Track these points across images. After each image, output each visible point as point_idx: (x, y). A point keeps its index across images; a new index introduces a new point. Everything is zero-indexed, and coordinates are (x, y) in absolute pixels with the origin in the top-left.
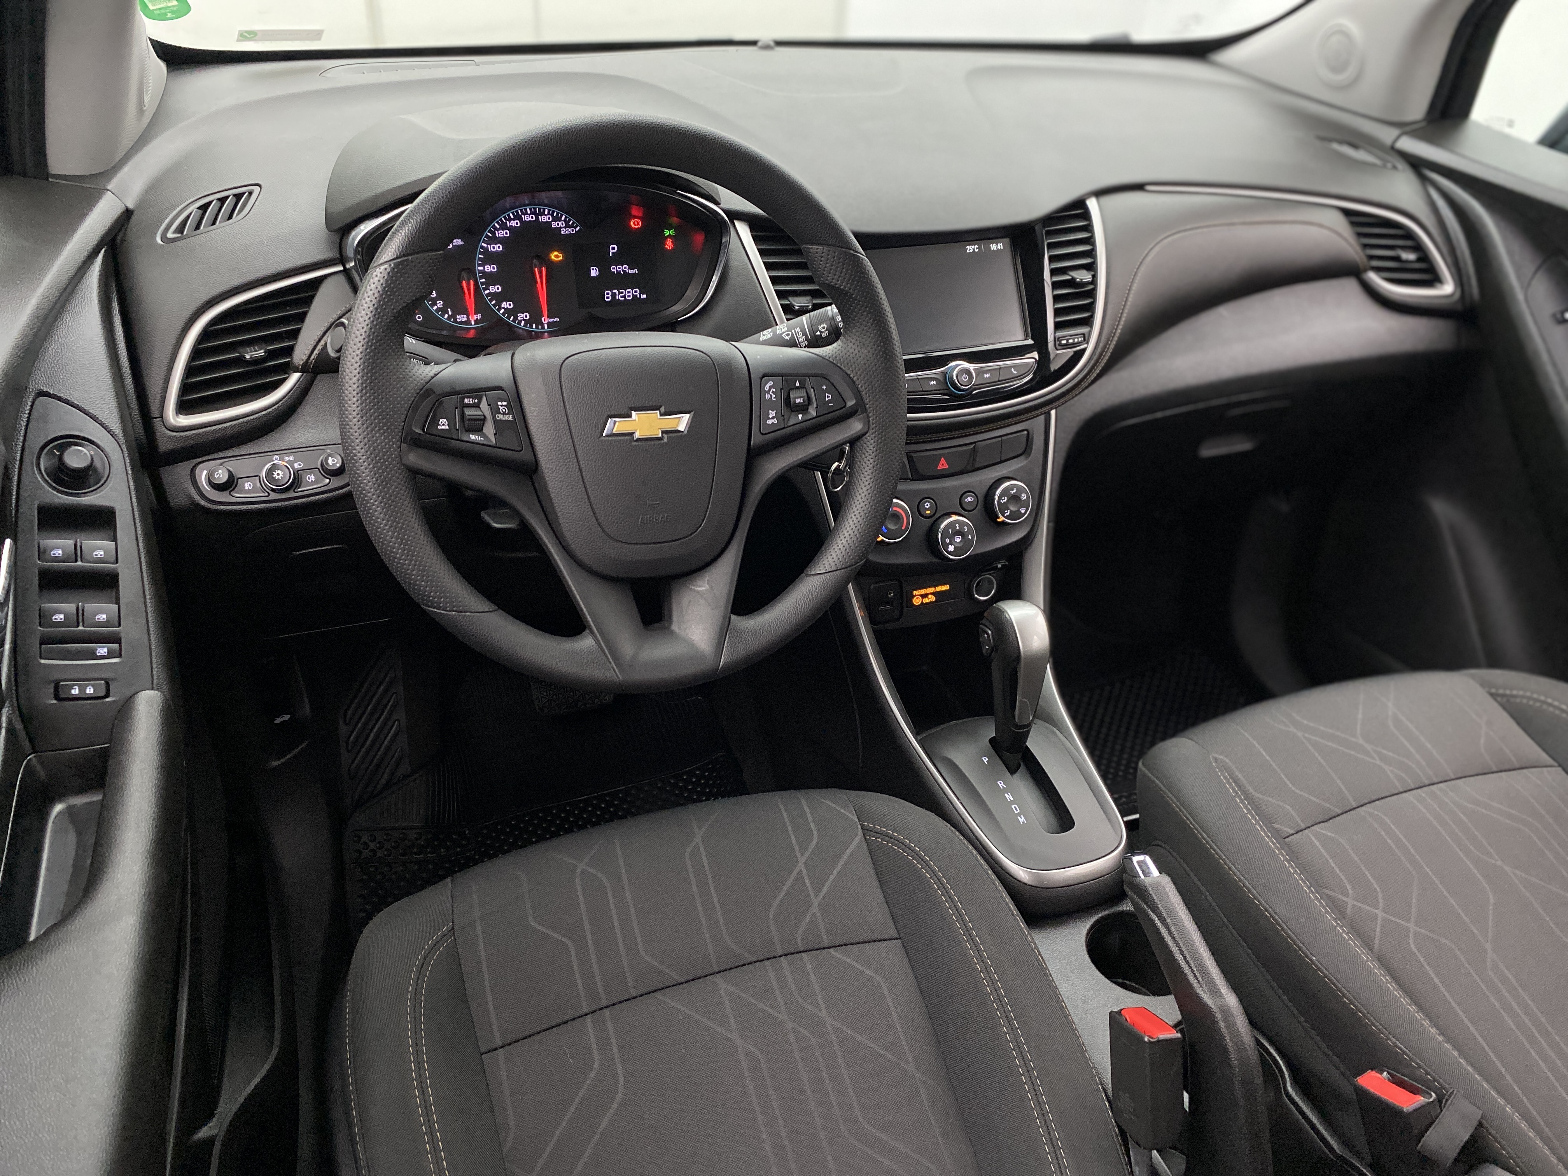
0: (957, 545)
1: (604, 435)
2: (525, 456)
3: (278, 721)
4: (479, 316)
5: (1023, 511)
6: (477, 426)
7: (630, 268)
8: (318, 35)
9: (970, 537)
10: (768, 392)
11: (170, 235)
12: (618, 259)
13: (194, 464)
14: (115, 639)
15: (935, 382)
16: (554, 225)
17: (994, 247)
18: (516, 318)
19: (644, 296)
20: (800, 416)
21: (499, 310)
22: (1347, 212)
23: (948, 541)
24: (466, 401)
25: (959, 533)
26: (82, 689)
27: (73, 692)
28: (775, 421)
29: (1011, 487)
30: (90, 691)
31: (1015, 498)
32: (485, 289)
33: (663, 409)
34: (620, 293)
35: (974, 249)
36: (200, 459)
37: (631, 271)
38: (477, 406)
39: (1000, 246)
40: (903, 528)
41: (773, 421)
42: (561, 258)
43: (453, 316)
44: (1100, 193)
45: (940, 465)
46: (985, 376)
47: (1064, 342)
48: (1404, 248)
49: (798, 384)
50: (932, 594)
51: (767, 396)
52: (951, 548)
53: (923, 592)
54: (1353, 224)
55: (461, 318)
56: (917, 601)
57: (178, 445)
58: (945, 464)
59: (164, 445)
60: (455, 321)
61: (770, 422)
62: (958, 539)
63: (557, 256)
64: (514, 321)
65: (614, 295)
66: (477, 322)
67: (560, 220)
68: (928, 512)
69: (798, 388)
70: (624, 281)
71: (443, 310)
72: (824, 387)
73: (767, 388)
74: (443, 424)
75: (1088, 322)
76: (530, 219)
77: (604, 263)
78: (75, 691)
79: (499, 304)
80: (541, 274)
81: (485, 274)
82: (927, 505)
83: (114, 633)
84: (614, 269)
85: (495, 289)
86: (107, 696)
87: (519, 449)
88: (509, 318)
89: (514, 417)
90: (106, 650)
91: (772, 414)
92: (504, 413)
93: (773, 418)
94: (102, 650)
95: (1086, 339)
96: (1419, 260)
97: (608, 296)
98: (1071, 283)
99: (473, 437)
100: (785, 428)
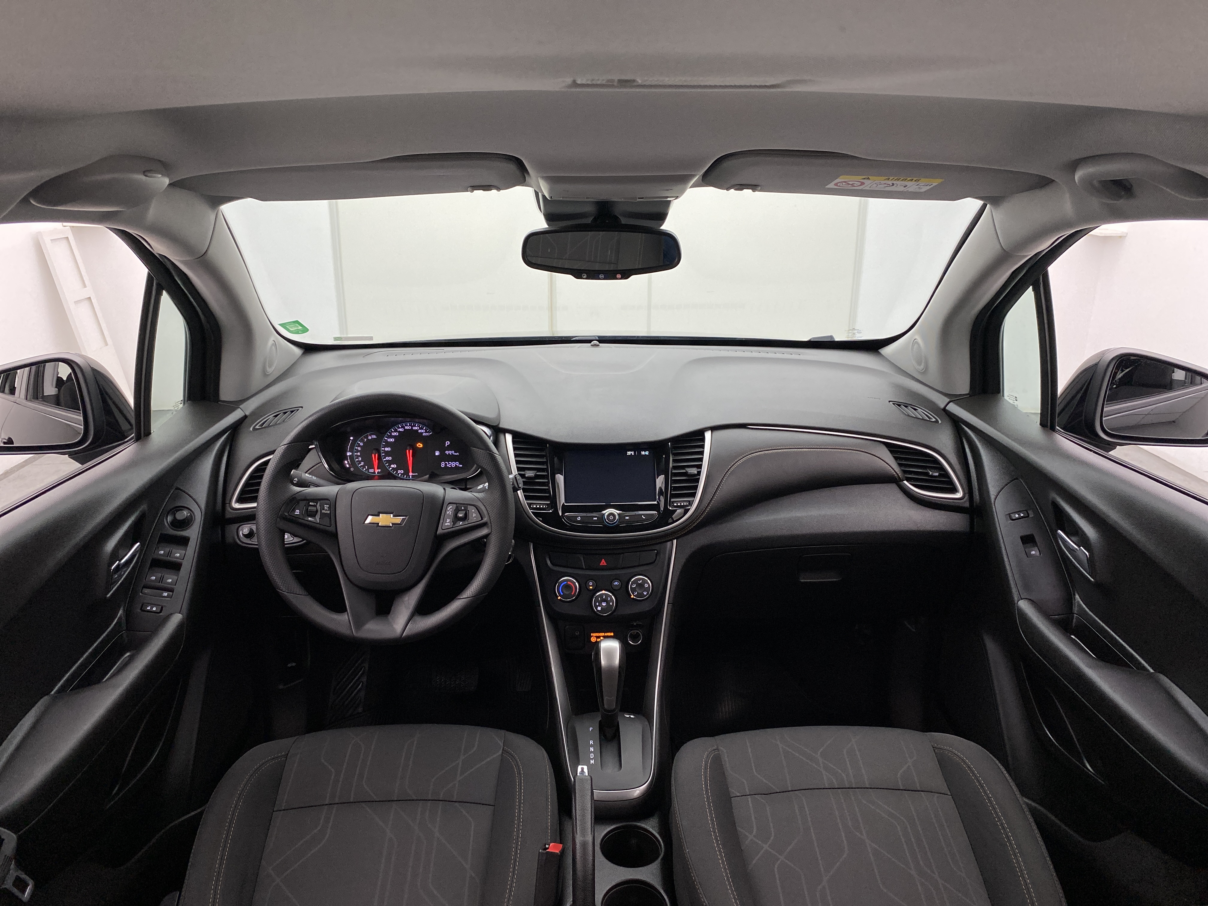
0: (603, 607)
1: (365, 523)
2: (332, 529)
3: (289, 665)
4: (380, 470)
5: (645, 593)
6: (313, 515)
7: (455, 452)
8: (371, 338)
9: (611, 604)
10: (449, 511)
11: (257, 428)
12: (449, 448)
13: (238, 526)
14: (171, 590)
15: (596, 519)
16: (420, 431)
17: (643, 453)
18: (397, 472)
19: (461, 466)
20: (461, 523)
21: (389, 468)
22: (887, 445)
23: (597, 604)
24: (311, 503)
25: (604, 601)
27: (148, 608)
28: (449, 524)
29: (640, 579)
30: (154, 609)
31: (641, 586)
32: (384, 458)
33: (394, 514)
34: (449, 464)
35: (631, 454)
36: (243, 523)
37: (455, 454)
38: (315, 506)
39: (647, 453)
40: (573, 594)
41: (448, 524)
42: (421, 446)
43: (368, 469)
44: (715, 428)
45: (602, 563)
46: (626, 518)
47: (675, 504)
48: (931, 468)
49: (463, 508)
50: (602, 636)
51: (448, 513)
52: (599, 608)
53: (597, 634)
54: (891, 452)
55: (371, 471)
56: (594, 639)
57: (234, 516)
58: (605, 563)
59: (228, 516)
60: (368, 472)
61: (446, 524)
62: (604, 604)
63: (419, 445)
64: (396, 473)
65: (446, 464)
66: (378, 473)
67: (423, 429)
68: (591, 588)
69: (463, 510)
70: (452, 458)
71: (364, 467)
72: (473, 511)
73: (449, 509)
74: (297, 512)
75: (694, 495)
76: (409, 428)
77: (442, 450)
78: (149, 608)
79: (390, 465)
80: (409, 453)
81: (385, 452)
82: (591, 584)
83: (171, 588)
84: (447, 452)
85: (390, 458)
86: (161, 612)
87: (329, 525)
88: (394, 472)
89: (330, 512)
90: (167, 594)
91: (448, 520)
92: (326, 510)
93: (448, 523)
94: (165, 594)
95: (691, 503)
96: (940, 475)
97: (443, 465)
98: (685, 474)
99: (310, 519)
100: (453, 527)
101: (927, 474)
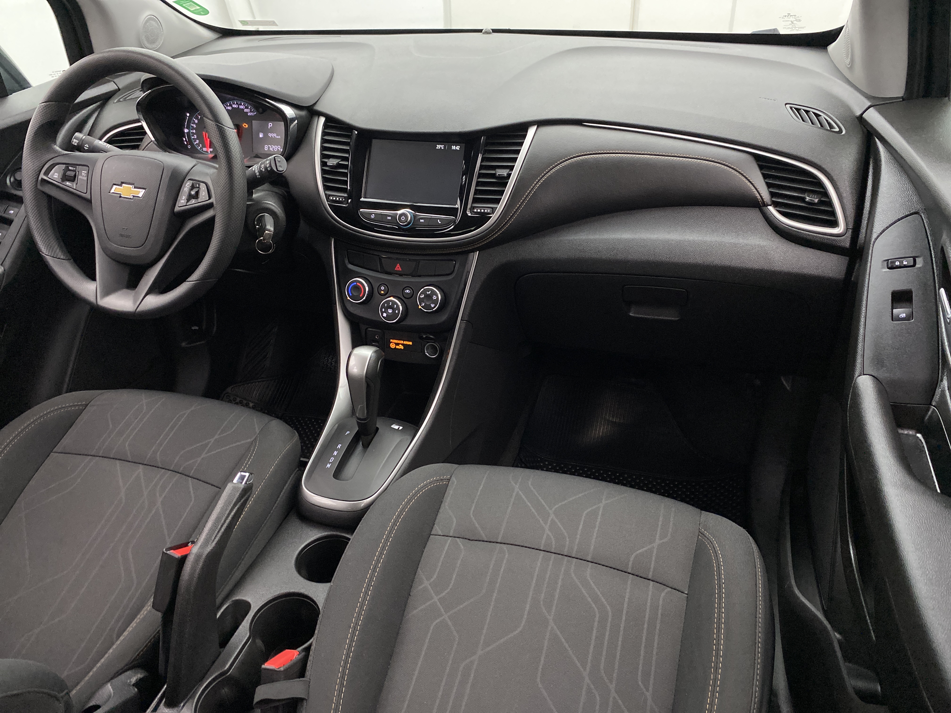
0: (388, 314)
1: (111, 192)
2: (88, 196)
3: (193, 328)
4: (212, 150)
5: (433, 306)
7: (277, 135)
8: (274, 23)
9: (397, 312)
10: (186, 187)
15: (390, 218)
16: (246, 110)
17: (454, 147)
20: (192, 202)
22: (757, 157)
23: (383, 310)
24: (70, 168)
25: (391, 307)
28: (184, 201)
29: (428, 290)
31: (429, 297)
33: (134, 185)
34: (271, 147)
35: (441, 147)
37: (277, 137)
38: (74, 171)
39: (458, 148)
40: (361, 296)
42: (247, 127)
43: (202, 148)
44: (541, 123)
45: (397, 267)
46: (421, 221)
47: (475, 210)
48: (810, 192)
49: (197, 185)
50: (402, 344)
51: (185, 189)
52: (385, 315)
53: (396, 341)
54: (761, 168)
55: (205, 149)
56: (393, 346)
58: (400, 268)
60: (202, 150)
61: (182, 201)
62: (390, 311)
63: (245, 126)
65: (269, 148)
67: (248, 109)
68: (382, 292)
69: (197, 187)
71: (198, 145)
72: (204, 189)
73: (186, 185)
75: (498, 201)
76: (236, 107)
82: (383, 288)
84: (270, 135)
87: (85, 192)
89: (87, 179)
91: (184, 198)
92: (84, 176)
95: (493, 210)
96: (821, 203)
97: (266, 148)
98: (493, 176)
99: (68, 183)
100: (186, 205)
101: (803, 200)
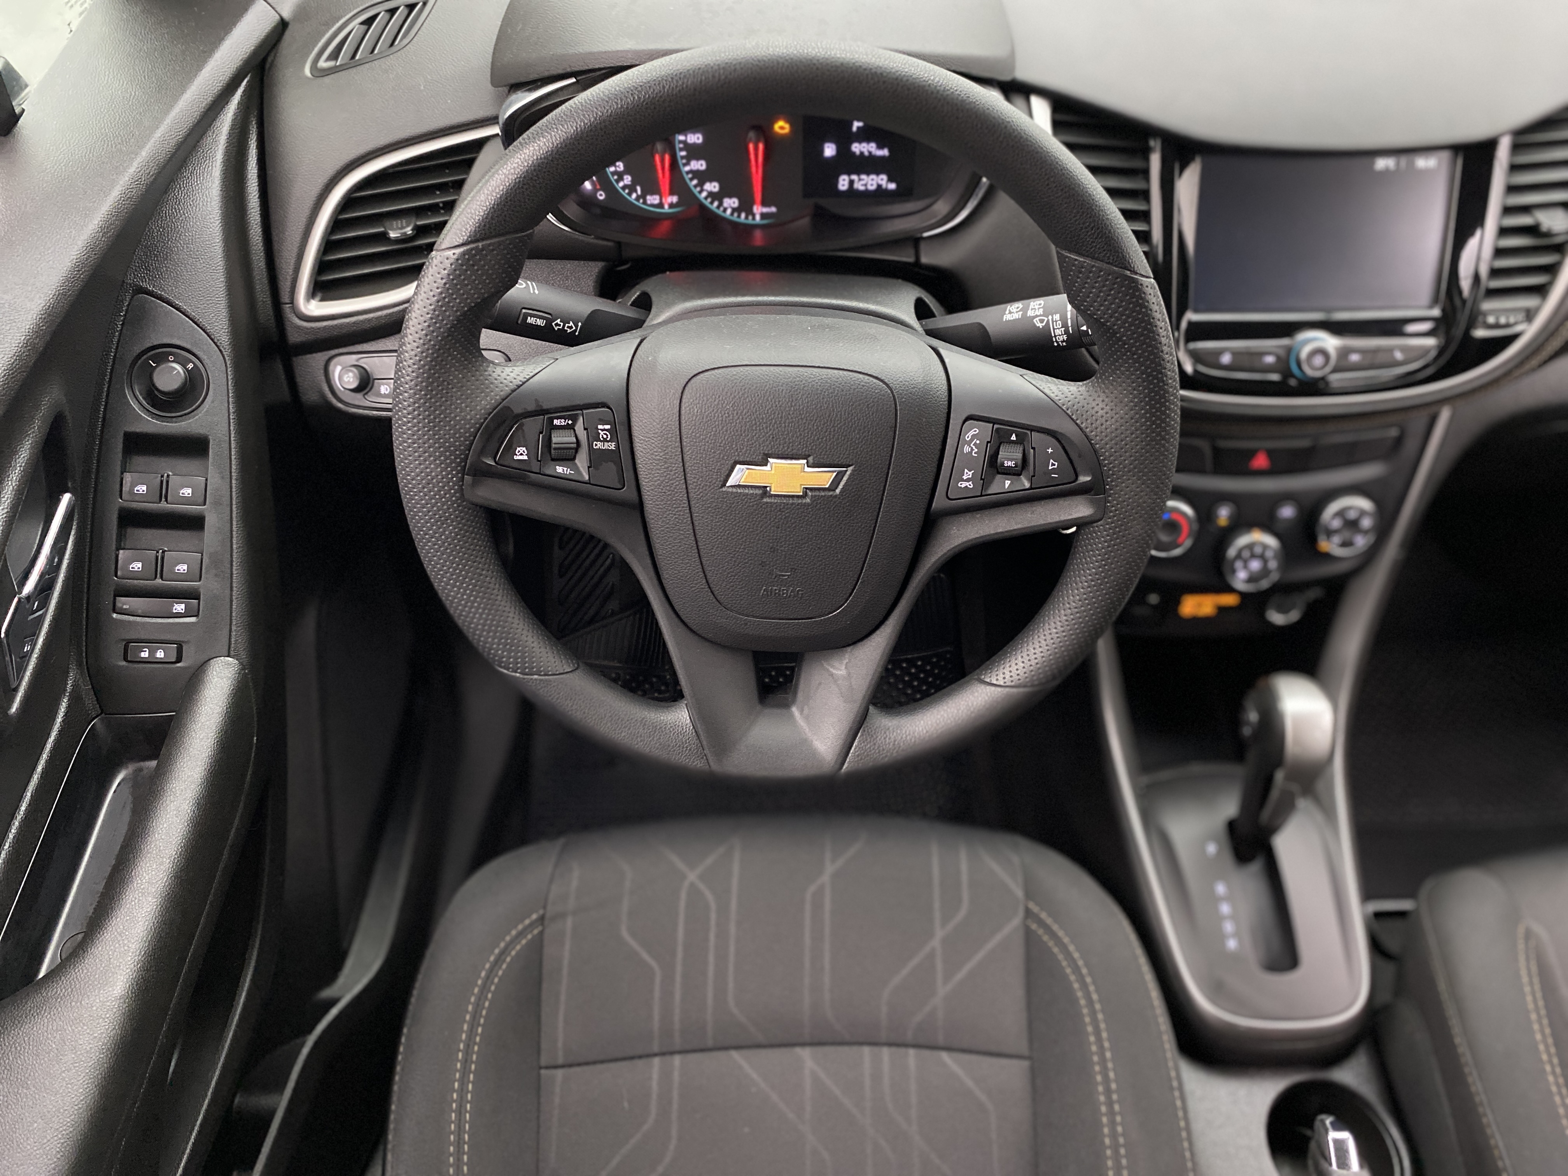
0: (1252, 573)
1: (727, 485)
2: (627, 493)
4: (674, 199)
6: (568, 456)
7: (878, 148)
9: (1272, 564)
10: (969, 443)
11: (323, 64)
12: (865, 135)
13: (327, 357)
14: (193, 591)
15: (1272, 359)
18: (721, 204)
19: (892, 186)
20: (1008, 483)
21: (700, 192)
23: (1240, 563)
26: (152, 652)
27: (143, 655)
28: (970, 485)
30: (160, 654)
31: (1352, 523)
32: (685, 165)
33: (811, 459)
34: (860, 180)
35: (1388, 165)
37: (879, 152)
38: (571, 427)
39: (1433, 162)
41: (967, 484)
42: (787, 130)
43: (643, 196)
45: (1256, 459)
46: (1352, 357)
47: (1491, 320)
49: (1014, 438)
51: (966, 449)
55: (653, 199)
59: (294, 338)
60: (645, 203)
61: (963, 485)
62: (1255, 565)
63: (782, 128)
64: (718, 207)
65: (851, 182)
66: (671, 206)
68: (1222, 522)
69: (1013, 442)
70: (868, 165)
71: (631, 188)
72: (1050, 451)
73: (968, 436)
74: (521, 454)
77: (844, 140)
78: (145, 654)
79: (701, 184)
80: (756, 151)
81: (687, 146)
83: (193, 587)
84: (857, 148)
85: (699, 165)
86: (179, 659)
87: (619, 486)
88: (712, 203)
89: (618, 446)
90: (183, 606)
91: (968, 474)
92: (605, 440)
93: (968, 480)
94: (180, 608)
97: (843, 183)
98: (1533, 230)
99: (559, 469)
100: (981, 496)
